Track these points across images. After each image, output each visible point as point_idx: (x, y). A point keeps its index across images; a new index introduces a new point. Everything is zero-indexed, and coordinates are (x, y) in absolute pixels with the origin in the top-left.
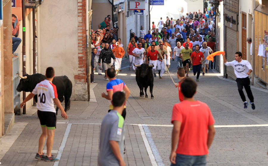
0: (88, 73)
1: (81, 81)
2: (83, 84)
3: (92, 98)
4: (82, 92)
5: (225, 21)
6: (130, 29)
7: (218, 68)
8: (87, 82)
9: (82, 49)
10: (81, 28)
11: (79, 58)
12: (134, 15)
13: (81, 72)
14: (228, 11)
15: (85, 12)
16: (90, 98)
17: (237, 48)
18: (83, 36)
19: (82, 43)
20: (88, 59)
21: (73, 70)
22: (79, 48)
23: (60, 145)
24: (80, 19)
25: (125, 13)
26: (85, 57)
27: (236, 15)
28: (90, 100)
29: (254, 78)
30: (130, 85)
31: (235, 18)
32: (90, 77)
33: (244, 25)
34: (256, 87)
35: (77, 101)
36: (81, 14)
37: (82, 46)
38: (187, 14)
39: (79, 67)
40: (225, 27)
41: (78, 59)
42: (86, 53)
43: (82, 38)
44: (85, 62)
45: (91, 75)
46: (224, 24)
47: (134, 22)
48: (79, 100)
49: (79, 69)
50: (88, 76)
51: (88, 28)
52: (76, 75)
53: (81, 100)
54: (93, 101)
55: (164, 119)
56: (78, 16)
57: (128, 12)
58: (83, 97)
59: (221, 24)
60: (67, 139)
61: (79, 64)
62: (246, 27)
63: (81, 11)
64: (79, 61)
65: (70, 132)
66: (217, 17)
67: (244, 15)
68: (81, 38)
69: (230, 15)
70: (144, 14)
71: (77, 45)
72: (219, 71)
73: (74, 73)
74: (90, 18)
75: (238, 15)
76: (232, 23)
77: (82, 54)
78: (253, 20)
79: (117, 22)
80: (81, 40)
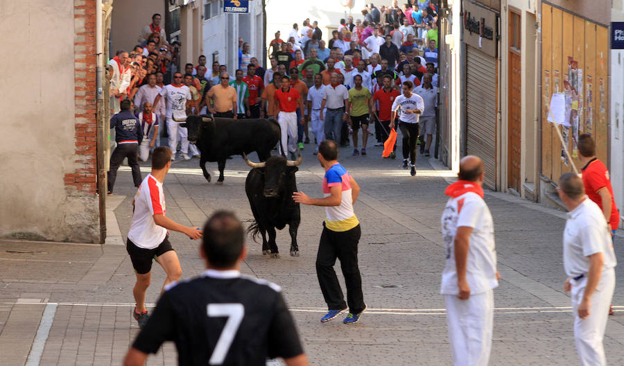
0: (101, 168)
1: (84, 189)
2: (86, 198)
3: (111, 236)
4: (86, 219)
5: (465, 29)
6: (213, 52)
7: (444, 155)
8: (97, 191)
9: (84, 103)
10: (83, 48)
11: (78, 127)
12: (224, 15)
13: (83, 167)
14: (473, 3)
15: (94, 6)
16: (107, 234)
17: (497, 103)
18: (87, 70)
19: (85, 89)
20: (101, 132)
21: (60, 159)
22: (78, 102)
23: (27, 359)
24: (81, 23)
25: (199, 9)
26: (94, 125)
27: (493, 16)
28: (106, 240)
29: (542, 182)
30: (212, 201)
31: (490, 24)
32: (106, 179)
33: (515, 41)
34: (545, 206)
35: (71, 242)
36: (82, 11)
37: (86, 95)
38: (365, 12)
39: (77, 153)
40: (465, 48)
41: (75, 132)
42: (96, 114)
43: (87, 75)
44: (94, 139)
45: (108, 172)
46: (461, 40)
47: (224, 32)
48: (77, 241)
49: (78, 157)
50: (100, 177)
51: (100, 49)
52: (68, 172)
53: (82, 240)
54: (114, 243)
55: (303, 290)
56: (76, 16)
57: (207, 6)
58: (88, 233)
59: (453, 40)
60: (45, 344)
61: (78, 145)
62: (519, 48)
63: (84, 3)
64: (78, 136)
65: (52, 326)
66: (443, 20)
67: (515, 15)
68: (83, 75)
69: (477, 14)
70: (249, 11)
71: (71, 94)
72: (449, 164)
73: (63, 168)
74: (107, 21)
75: (498, 16)
76: (483, 36)
77: (85, 117)
78: (540, 28)
79: (178, 33)
80: (82, 80)
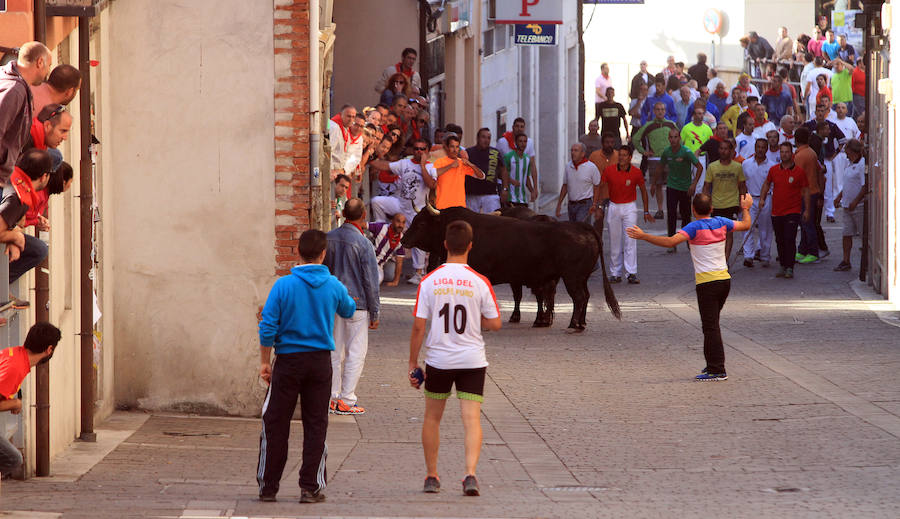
6: (498, 108)
7: (876, 277)
9: (291, 192)
10: (288, 102)
11: (280, 232)
12: (515, 49)
15: (307, 35)
18: (294, 139)
19: (292, 169)
21: (251, 282)
24: (285, 62)
25: (476, 39)
36: (287, 43)
39: (279, 272)
41: (275, 239)
43: (294, 147)
47: (515, 75)
55: (646, 497)
56: (277, 51)
57: (488, 34)
59: (890, 87)
61: (279, 259)
63: (290, 29)
64: (281, 246)
66: (874, 56)
68: (288, 146)
70: (557, 42)
71: (269, 178)
72: (883, 291)
73: (255, 297)
74: (326, 59)
79: (441, 77)
80: (287, 155)
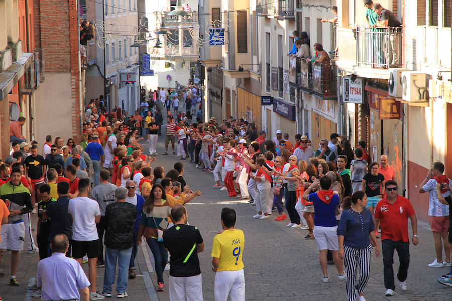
5: (210, 95)
9: (76, 128)
10: (75, 109)
14: (213, 86)
15: (79, 94)
18: (77, 117)
19: (76, 123)
22: (74, 128)
24: (74, 100)
27: (220, 91)
31: (219, 94)
33: (228, 99)
36: (75, 96)
37: (76, 126)
40: (211, 101)
42: (80, 132)
46: (209, 98)
51: (81, 109)
56: (72, 98)
62: (230, 102)
63: (75, 93)
67: (228, 91)
68: (75, 118)
69: (215, 90)
71: (71, 125)
75: (222, 91)
76: (217, 98)
77: (77, 134)
78: (237, 96)
80: (75, 120)
